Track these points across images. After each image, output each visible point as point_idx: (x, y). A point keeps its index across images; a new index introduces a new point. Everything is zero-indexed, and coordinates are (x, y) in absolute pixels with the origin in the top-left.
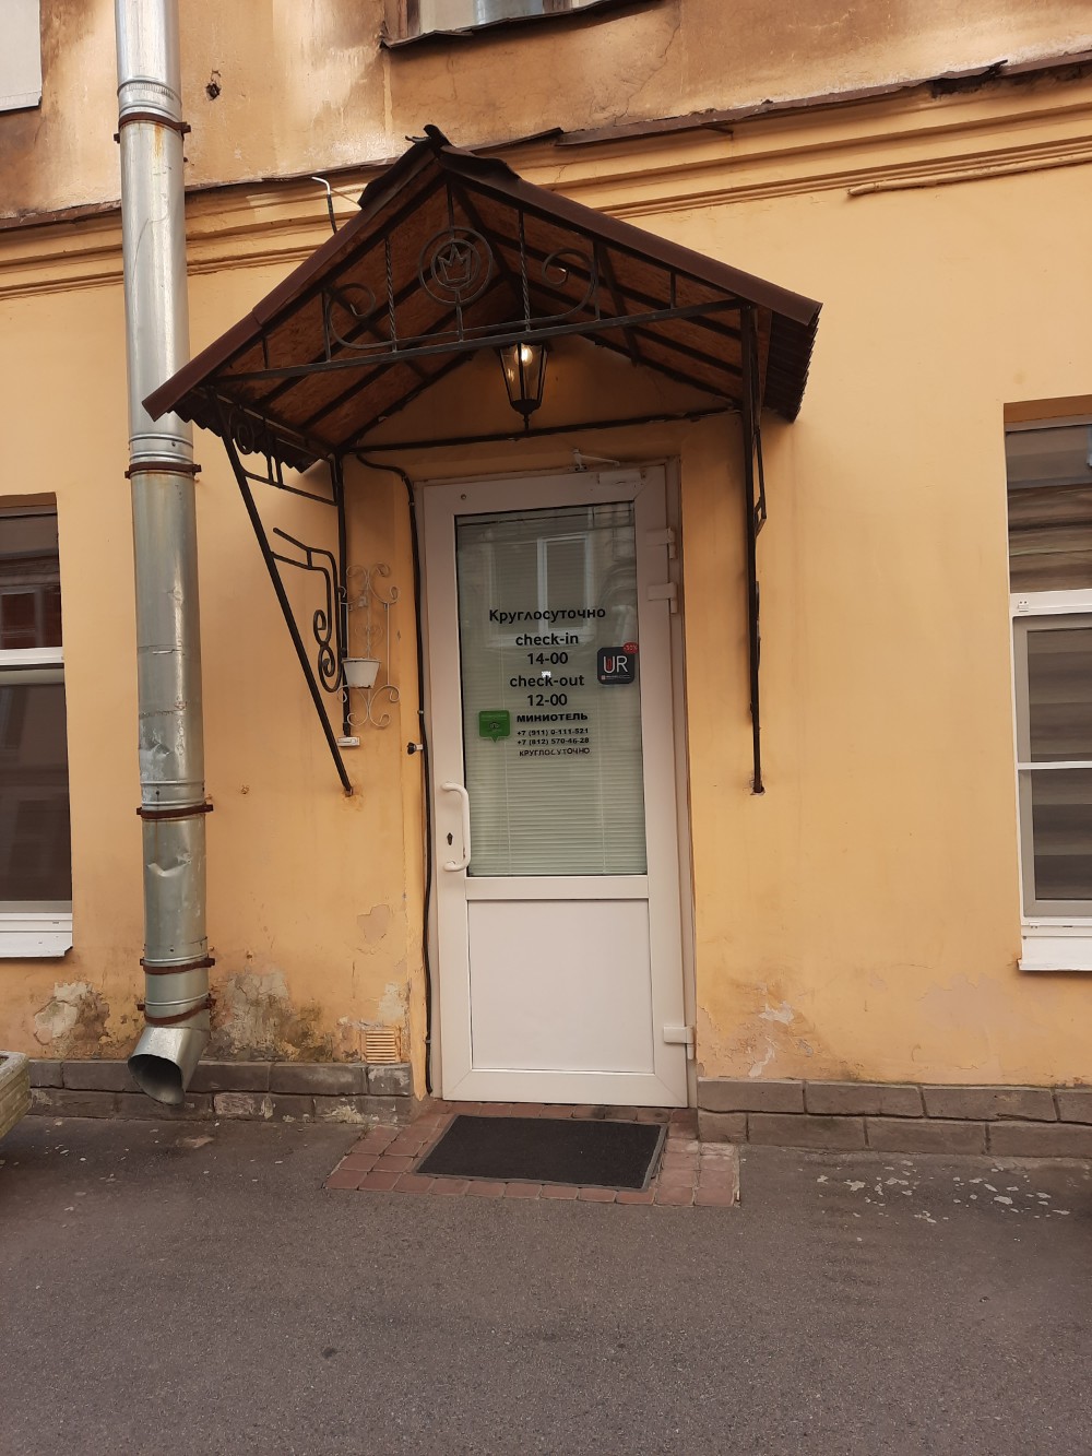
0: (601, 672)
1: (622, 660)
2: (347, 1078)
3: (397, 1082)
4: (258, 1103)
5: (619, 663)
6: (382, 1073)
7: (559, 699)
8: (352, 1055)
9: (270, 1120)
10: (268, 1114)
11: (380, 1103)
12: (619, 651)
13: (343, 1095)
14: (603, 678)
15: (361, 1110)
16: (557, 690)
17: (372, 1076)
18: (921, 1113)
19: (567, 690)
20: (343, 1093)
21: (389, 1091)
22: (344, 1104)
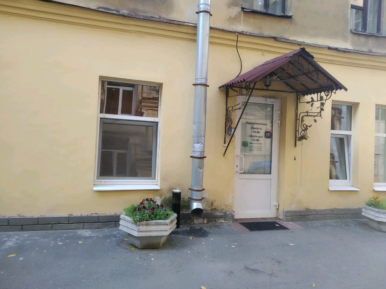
0: (265, 136)
1: (269, 134)
2: (222, 214)
3: (232, 214)
4: (204, 220)
5: (268, 134)
6: (229, 213)
7: (258, 140)
8: (222, 210)
9: (206, 223)
10: (206, 222)
11: (229, 219)
12: (269, 132)
13: (221, 218)
14: (266, 137)
15: (225, 220)
16: (258, 138)
17: (227, 213)
18: (316, 214)
19: (260, 139)
20: (221, 217)
21: (231, 216)
22: (221, 219)
